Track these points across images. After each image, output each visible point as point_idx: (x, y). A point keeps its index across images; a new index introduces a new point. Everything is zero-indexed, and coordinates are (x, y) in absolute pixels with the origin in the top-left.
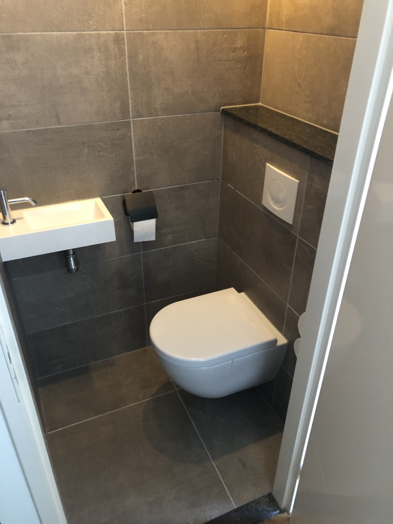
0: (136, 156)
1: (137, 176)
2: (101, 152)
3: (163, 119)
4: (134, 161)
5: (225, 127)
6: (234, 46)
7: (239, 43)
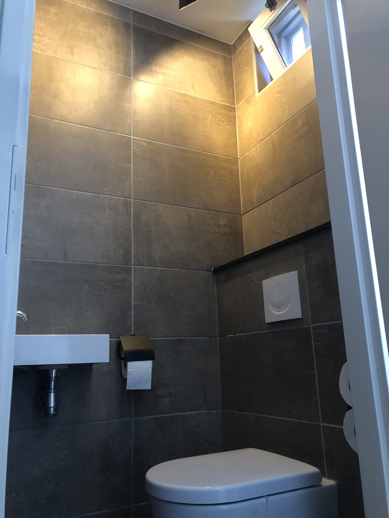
0: (134, 300)
1: (134, 320)
2: (101, 291)
3: (161, 270)
4: (132, 304)
5: (217, 285)
6: (219, 223)
7: (222, 222)
